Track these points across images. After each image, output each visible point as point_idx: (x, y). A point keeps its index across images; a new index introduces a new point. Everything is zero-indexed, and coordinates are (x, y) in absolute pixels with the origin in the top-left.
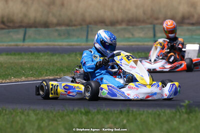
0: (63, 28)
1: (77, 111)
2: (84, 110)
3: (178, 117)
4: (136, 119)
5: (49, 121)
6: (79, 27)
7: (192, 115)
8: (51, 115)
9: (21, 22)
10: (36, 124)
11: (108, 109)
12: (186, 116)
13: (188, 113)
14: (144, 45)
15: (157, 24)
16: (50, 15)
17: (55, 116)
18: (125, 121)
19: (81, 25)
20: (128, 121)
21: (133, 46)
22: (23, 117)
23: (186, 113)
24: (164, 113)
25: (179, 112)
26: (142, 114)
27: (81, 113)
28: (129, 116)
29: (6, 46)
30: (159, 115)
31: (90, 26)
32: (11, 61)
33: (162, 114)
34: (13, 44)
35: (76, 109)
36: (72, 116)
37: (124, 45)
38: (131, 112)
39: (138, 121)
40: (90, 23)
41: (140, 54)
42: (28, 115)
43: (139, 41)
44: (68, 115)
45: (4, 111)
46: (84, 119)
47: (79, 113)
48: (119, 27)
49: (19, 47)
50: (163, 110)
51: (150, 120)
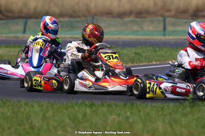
0: (66, 19)
1: (82, 104)
2: (89, 102)
3: (180, 110)
4: (139, 112)
5: (53, 112)
6: (83, 18)
7: (195, 108)
8: (55, 107)
9: (21, 12)
10: (41, 115)
11: (112, 102)
12: (189, 109)
13: (192, 107)
14: (153, 39)
15: (168, 17)
16: (52, 4)
17: (59, 108)
18: (129, 114)
19: (85, 16)
20: (132, 113)
21: (141, 40)
22: (27, 108)
23: (190, 107)
24: (168, 106)
25: (183, 106)
26: (146, 107)
27: (85, 106)
28: (132, 109)
29: (6, 37)
30: (163, 109)
31: (95, 17)
32: (11, 54)
33: (166, 107)
34: (12, 35)
35: (80, 101)
36: (76, 108)
37: (131, 39)
38: (135, 105)
39: (142, 114)
40: (95, 14)
41: (148, 48)
42: (33, 106)
43: (148, 35)
44: (73, 107)
45: (8, 103)
46: (88, 111)
47: (84, 105)
48: (126, 19)
49: (20, 39)
50: (167, 104)
51: (154, 112)
